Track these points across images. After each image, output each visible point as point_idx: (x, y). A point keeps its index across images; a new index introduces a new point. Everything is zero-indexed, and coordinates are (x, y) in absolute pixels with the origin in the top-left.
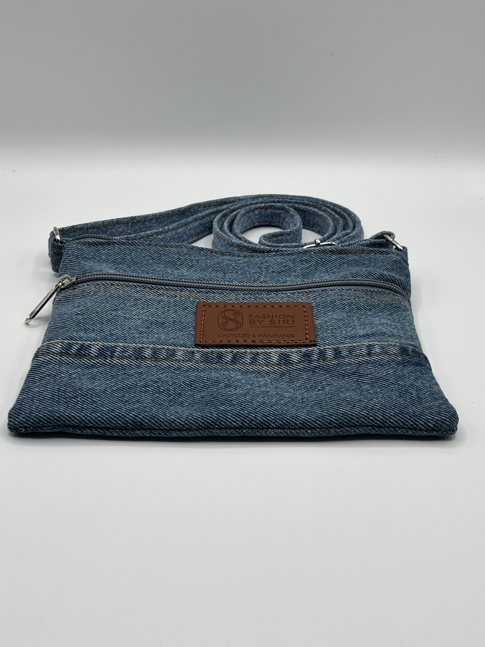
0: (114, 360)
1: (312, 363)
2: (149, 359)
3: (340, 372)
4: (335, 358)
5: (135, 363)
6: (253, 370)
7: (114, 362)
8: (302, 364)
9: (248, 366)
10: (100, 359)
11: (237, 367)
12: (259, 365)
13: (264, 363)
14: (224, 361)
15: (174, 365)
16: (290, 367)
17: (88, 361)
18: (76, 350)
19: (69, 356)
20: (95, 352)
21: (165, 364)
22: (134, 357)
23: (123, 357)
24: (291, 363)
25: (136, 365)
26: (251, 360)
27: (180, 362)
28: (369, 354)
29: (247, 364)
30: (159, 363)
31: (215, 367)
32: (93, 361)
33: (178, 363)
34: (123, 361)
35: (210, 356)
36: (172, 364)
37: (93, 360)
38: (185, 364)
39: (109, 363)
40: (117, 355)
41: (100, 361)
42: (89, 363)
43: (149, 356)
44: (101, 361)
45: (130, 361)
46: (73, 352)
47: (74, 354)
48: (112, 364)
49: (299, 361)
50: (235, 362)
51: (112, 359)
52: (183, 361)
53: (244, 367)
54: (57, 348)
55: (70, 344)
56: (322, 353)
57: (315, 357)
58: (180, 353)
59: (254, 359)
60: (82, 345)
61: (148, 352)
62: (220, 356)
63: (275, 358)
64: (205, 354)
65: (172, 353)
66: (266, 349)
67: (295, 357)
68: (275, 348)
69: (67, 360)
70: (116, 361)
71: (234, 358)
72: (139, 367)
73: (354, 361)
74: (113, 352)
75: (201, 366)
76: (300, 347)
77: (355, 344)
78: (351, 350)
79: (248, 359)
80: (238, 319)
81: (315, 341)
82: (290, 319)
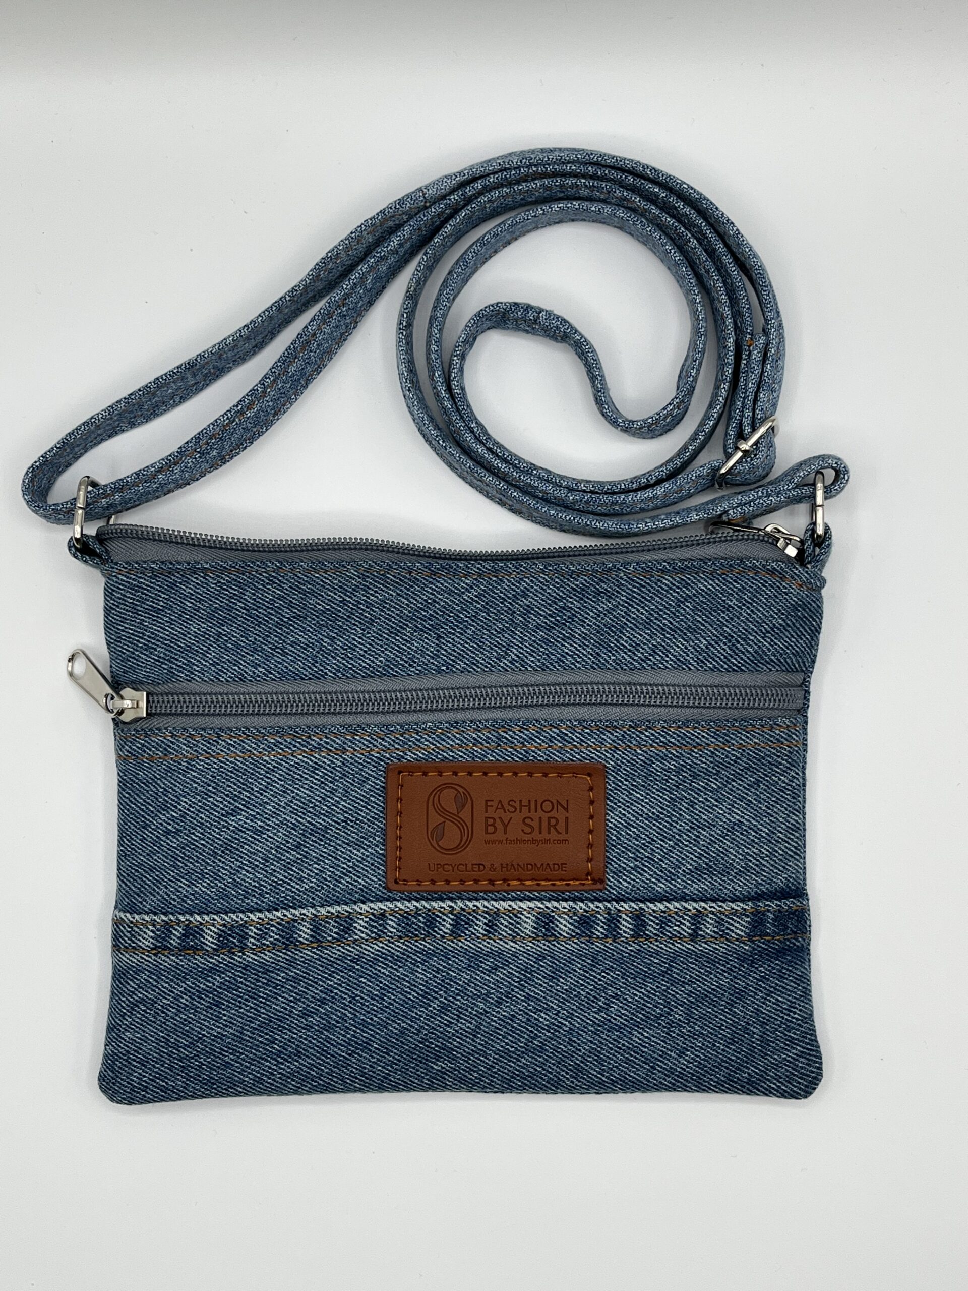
0: (247, 956)
1: (593, 944)
2: (308, 945)
3: (640, 969)
4: (636, 936)
5: (283, 956)
6: (488, 950)
7: (247, 959)
8: (576, 941)
9: (480, 943)
10: (221, 956)
11: (460, 944)
12: (501, 939)
13: (509, 934)
14: (439, 934)
15: (351, 951)
16: (554, 945)
17: (202, 961)
18: (179, 938)
19: (169, 953)
20: (212, 943)
21: (337, 951)
22: (280, 944)
23: (262, 948)
24: (556, 936)
25: (287, 960)
26: (485, 930)
27: (363, 943)
28: (694, 937)
29: (478, 938)
30: (326, 951)
31: (422, 947)
32: (211, 960)
33: (358, 948)
34: (262, 955)
35: (413, 923)
36: (348, 950)
37: (211, 957)
38: (371, 947)
39: (239, 962)
40: (250, 945)
41: (222, 958)
42: (205, 964)
43: (306, 939)
44: (224, 959)
45: (275, 954)
46: (175, 944)
47: (177, 948)
48: (244, 964)
49: (571, 935)
50: (457, 934)
51: (244, 954)
52: (366, 940)
53: (473, 944)
54: (147, 940)
55: (168, 926)
56: (613, 921)
57: (599, 931)
58: (360, 924)
59: (491, 926)
60: (188, 926)
61: (304, 932)
62: (431, 920)
63: (528, 925)
64: (405, 918)
65: (346, 924)
66: (514, 899)
67: (564, 926)
68: (530, 899)
69: (167, 961)
70: (250, 957)
71: (456, 925)
72: (292, 962)
73: (667, 948)
74: (244, 937)
75: (399, 947)
76: (574, 900)
77: (673, 906)
78: (664, 921)
79: (480, 928)
80: (465, 814)
81: (602, 881)
82: (561, 815)
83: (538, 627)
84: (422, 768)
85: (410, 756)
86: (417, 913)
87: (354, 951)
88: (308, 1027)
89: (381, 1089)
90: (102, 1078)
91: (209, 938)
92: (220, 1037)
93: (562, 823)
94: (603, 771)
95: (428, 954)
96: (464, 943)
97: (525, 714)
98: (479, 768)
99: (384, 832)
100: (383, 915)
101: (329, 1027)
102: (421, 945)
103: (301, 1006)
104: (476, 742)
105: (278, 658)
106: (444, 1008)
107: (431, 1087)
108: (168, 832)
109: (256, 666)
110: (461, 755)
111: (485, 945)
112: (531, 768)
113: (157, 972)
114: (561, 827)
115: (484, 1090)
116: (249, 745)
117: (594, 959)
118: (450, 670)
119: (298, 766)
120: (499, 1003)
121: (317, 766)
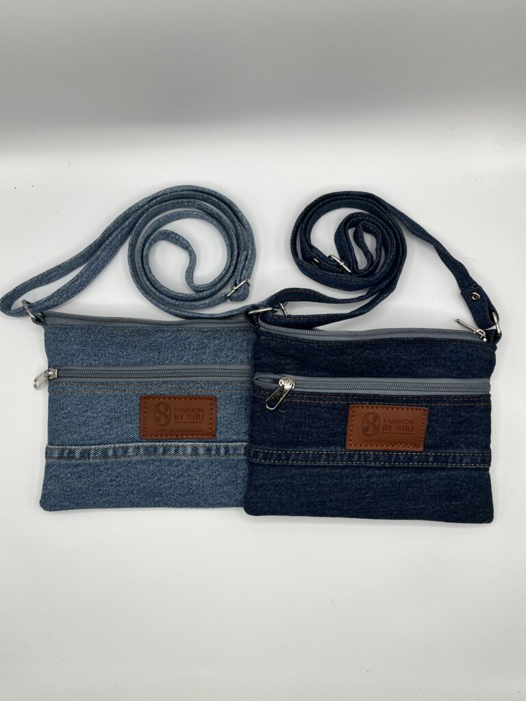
1: (211, 457)
2: (112, 457)
3: (227, 465)
4: (226, 454)
5: (103, 461)
8: (206, 456)
9: (172, 457)
12: (179, 456)
13: (182, 454)
14: (158, 454)
16: (198, 457)
17: (75, 462)
18: (67, 454)
19: (64, 459)
20: (78, 456)
21: (122, 459)
22: (102, 457)
23: (96, 458)
24: (199, 454)
26: (174, 452)
27: (131, 457)
29: (172, 455)
30: (118, 459)
34: (96, 460)
35: (149, 450)
36: (126, 459)
37: (78, 461)
38: (134, 458)
40: (91, 457)
43: (111, 455)
44: (82, 461)
45: (100, 460)
47: (66, 457)
48: (89, 463)
49: (204, 454)
50: (165, 454)
51: (89, 460)
52: (133, 456)
53: (170, 457)
54: (56, 454)
55: (63, 450)
56: (218, 449)
57: (213, 452)
58: (130, 450)
59: (176, 451)
60: (70, 450)
61: (111, 452)
62: (156, 449)
63: (189, 450)
64: (146, 448)
65: (126, 450)
66: (184, 442)
67: (201, 451)
68: (190, 442)
69: (63, 462)
70: (91, 461)
71: (164, 450)
72: (106, 463)
73: (236, 458)
74: (89, 454)
75: (144, 458)
76: (205, 442)
77: (238, 444)
78: (235, 449)
79: (172, 451)
80: (168, 413)
81: (215, 436)
82: (201, 413)
83: (194, 349)
84: (153, 397)
85: (149, 393)
86: (151, 447)
87: (128, 459)
88: (112, 486)
89: (137, 506)
90: (41, 502)
91: (77, 454)
92: (81, 488)
93: (201, 416)
94: (216, 399)
95: (154, 461)
96: (167, 457)
97: (188, 379)
98: (172, 397)
99: (140, 419)
100: (139, 447)
101: (119, 486)
102: (152, 457)
103: (109, 478)
104: (172, 389)
105: (103, 358)
106: (159, 479)
107: (155, 506)
108: (63, 418)
109: (95, 361)
110: (167, 393)
111: (174, 458)
112: (191, 397)
113: (59, 465)
114: (201, 417)
115: (173, 507)
116: (92, 388)
117: (212, 462)
118: (163, 364)
119: (109, 396)
120: (178, 477)
121: (115, 396)
